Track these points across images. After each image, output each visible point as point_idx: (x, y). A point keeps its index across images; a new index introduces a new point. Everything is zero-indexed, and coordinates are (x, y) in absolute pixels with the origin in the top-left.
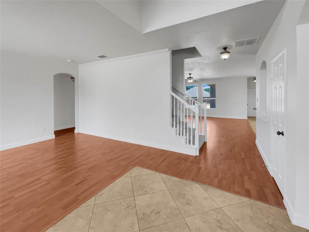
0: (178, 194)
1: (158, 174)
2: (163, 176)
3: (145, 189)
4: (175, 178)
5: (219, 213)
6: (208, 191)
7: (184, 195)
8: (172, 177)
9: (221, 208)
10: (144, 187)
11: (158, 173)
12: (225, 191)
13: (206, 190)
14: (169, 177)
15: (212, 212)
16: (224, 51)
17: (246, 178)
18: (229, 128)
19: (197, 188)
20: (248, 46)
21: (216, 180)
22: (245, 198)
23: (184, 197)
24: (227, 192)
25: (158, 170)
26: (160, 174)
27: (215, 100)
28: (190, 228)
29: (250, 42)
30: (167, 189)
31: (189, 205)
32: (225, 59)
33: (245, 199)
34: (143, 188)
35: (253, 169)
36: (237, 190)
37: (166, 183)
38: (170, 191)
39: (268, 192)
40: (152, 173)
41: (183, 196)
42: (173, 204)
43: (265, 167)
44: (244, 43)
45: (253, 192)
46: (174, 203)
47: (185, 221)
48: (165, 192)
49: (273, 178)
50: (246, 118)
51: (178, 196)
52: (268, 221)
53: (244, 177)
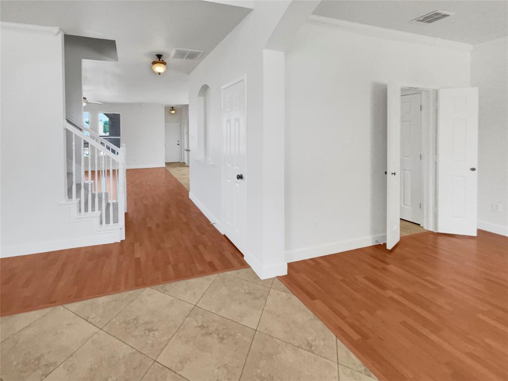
0: (123, 325)
1: (60, 310)
2: (75, 306)
3: (43, 362)
4: (103, 297)
5: (197, 314)
6: (168, 291)
7: (134, 319)
8: (94, 299)
9: (195, 306)
10: (38, 359)
11: (61, 306)
12: (189, 279)
13: (165, 291)
14: (88, 302)
15: (188, 319)
16: (158, 60)
17: (201, 247)
18: (148, 183)
19: (150, 295)
20: (189, 60)
21: (170, 268)
22: (212, 275)
23: (137, 323)
24: (192, 278)
25: (55, 302)
26: (66, 306)
27: (119, 139)
28: (173, 369)
29: (192, 56)
30: (98, 330)
31: (153, 332)
32: (160, 74)
33: (213, 277)
34: (36, 362)
35: (203, 234)
36: (200, 269)
37: (88, 317)
38: (105, 329)
39: (228, 255)
40: (44, 316)
41: (135, 322)
42: (124, 350)
43: (212, 226)
44: (185, 55)
45: (217, 263)
46: (125, 346)
47: (159, 365)
48: (95, 337)
49: (225, 236)
50: (164, 165)
51: (127, 329)
52: (245, 290)
53: (200, 248)
